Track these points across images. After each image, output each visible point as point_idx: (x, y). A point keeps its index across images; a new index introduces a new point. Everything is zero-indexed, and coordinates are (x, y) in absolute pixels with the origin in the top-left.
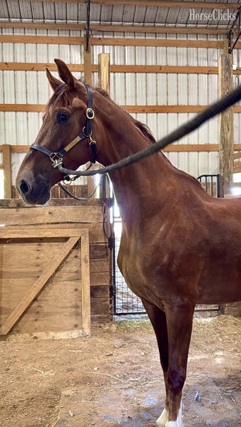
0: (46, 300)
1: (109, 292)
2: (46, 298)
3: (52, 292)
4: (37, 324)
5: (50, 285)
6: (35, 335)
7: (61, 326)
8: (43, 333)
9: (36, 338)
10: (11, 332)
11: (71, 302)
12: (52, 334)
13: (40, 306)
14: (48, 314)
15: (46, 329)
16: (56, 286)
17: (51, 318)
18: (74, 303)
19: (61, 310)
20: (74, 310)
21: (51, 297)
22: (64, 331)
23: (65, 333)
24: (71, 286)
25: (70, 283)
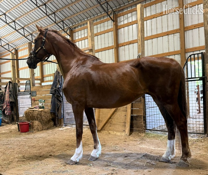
0: (114, 119)
1: (143, 119)
2: (114, 118)
3: (116, 115)
4: (110, 128)
5: (116, 112)
6: (109, 132)
7: (119, 130)
8: (112, 132)
9: (109, 133)
10: (102, 129)
11: (123, 120)
12: (115, 132)
13: (112, 121)
14: (114, 124)
15: (113, 130)
16: (118, 113)
17: (115, 126)
18: (124, 121)
19: (119, 123)
20: (124, 124)
21: (116, 117)
22: (120, 132)
23: (120, 133)
24: (123, 113)
25: (123, 112)
